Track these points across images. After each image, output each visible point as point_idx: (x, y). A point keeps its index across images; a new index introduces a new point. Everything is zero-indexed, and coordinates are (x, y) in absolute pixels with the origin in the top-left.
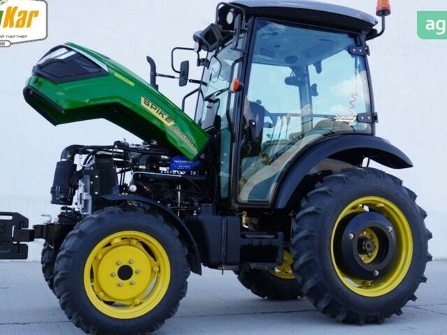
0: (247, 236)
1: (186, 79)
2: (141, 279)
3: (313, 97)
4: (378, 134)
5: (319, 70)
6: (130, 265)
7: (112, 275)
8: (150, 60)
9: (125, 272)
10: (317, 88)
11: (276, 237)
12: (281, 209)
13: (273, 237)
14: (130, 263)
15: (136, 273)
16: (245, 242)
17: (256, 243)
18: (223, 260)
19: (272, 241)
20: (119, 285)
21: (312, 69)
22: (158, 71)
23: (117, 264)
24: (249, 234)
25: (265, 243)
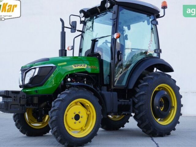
0: (120, 101)
1: (75, 30)
2: (83, 120)
3: (125, 40)
4: (161, 58)
5: (129, 29)
6: (79, 114)
7: (72, 119)
8: (61, 20)
9: (77, 117)
10: (128, 36)
11: (130, 101)
12: (131, 89)
13: (128, 101)
14: (79, 113)
15: (82, 117)
16: (119, 103)
17: (123, 103)
18: (112, 111)
19: (128, 103)
20: (75, 123)
21: (125, 28)
22: (65, 26)
23: (75, 113)
24: (121, 100)
25: (126, 103)
